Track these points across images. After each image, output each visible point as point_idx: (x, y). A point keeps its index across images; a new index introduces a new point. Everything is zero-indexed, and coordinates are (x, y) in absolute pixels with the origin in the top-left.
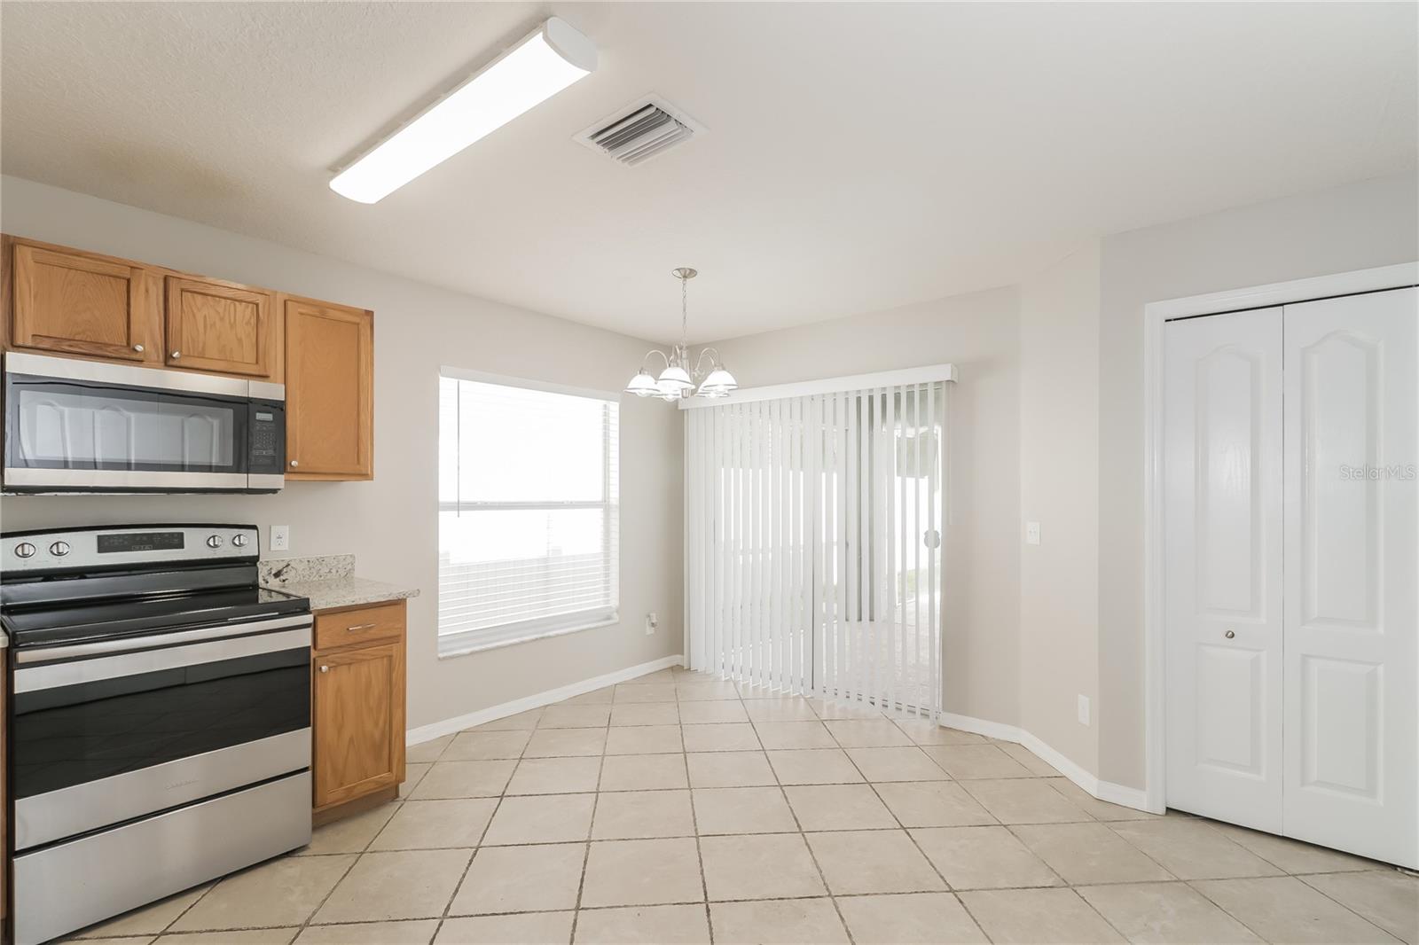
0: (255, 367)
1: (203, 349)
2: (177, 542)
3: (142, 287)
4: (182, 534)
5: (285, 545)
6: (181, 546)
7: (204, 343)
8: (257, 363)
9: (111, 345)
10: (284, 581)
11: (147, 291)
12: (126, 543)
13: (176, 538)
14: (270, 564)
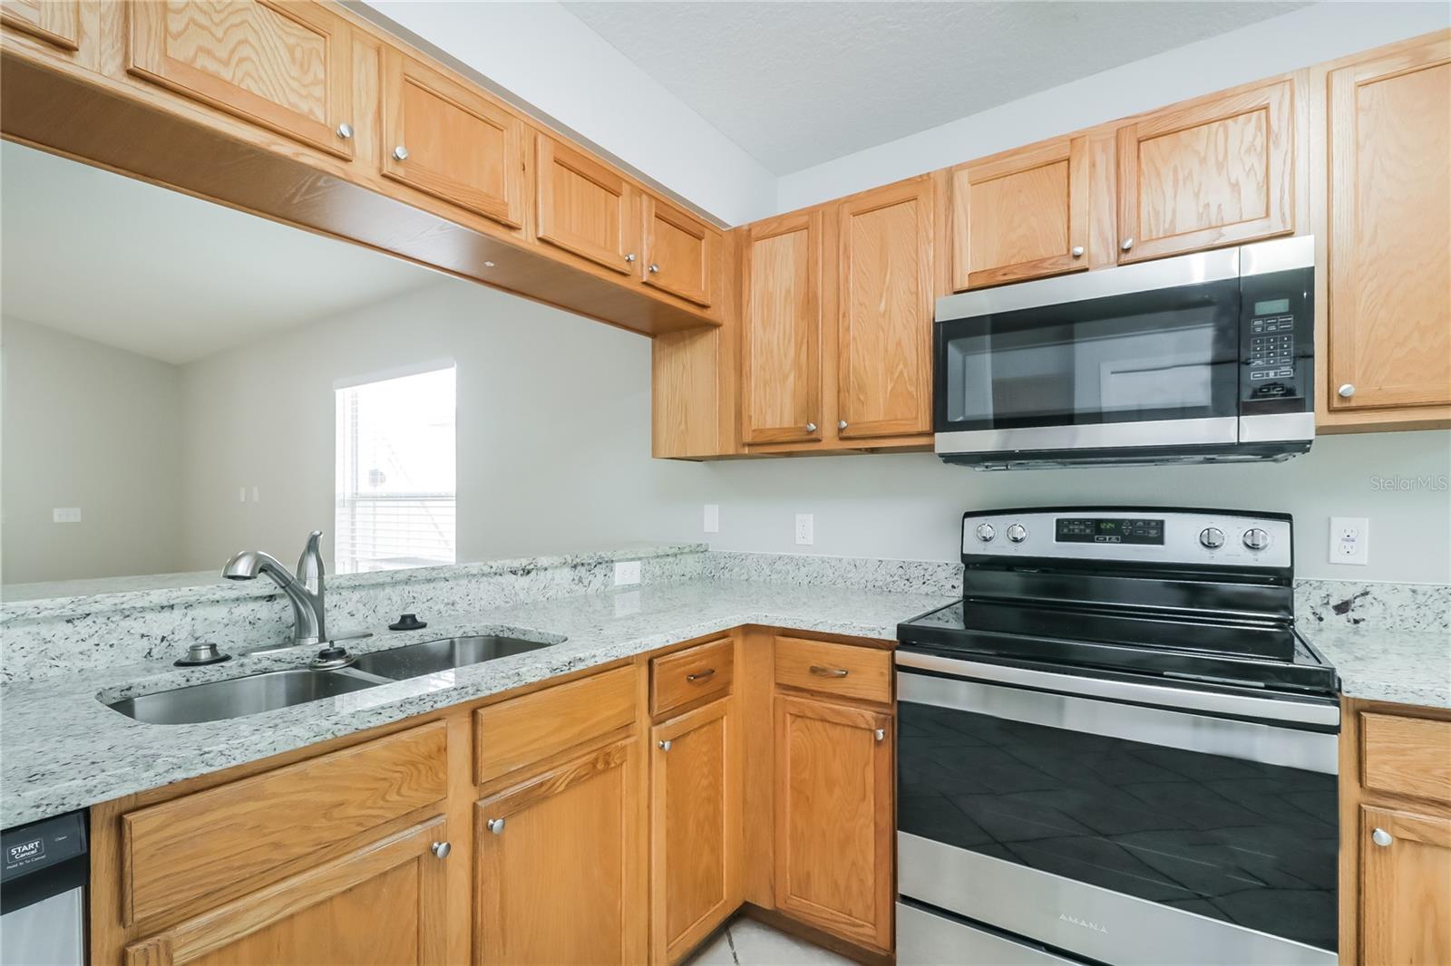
0: (1264, 223)
1: (1173, 222)
2: (1154, 534)
3: (1086, 162)
4: (1162, 522)
5: (1361, 555)
6: (1159, 540)
7: (1174, 211)
8: (1267, 215)
9: (1049, 258)
10: (1356, 622)
11: (1093, 165)
12: (1088, 531)
13: (1153, 528)
14: (1324, 587)
